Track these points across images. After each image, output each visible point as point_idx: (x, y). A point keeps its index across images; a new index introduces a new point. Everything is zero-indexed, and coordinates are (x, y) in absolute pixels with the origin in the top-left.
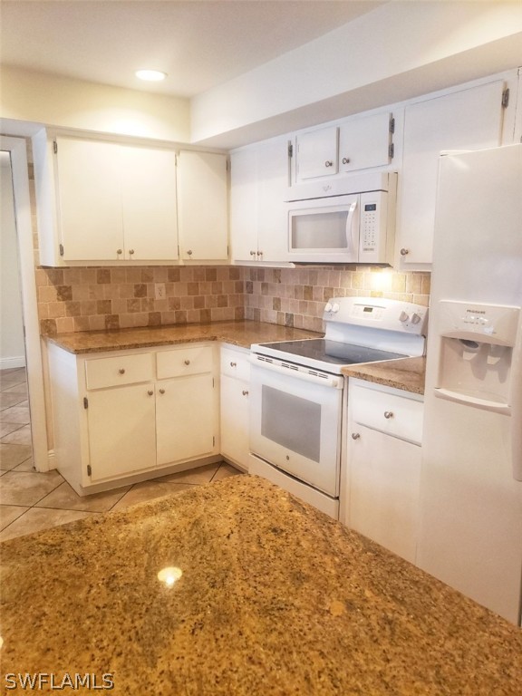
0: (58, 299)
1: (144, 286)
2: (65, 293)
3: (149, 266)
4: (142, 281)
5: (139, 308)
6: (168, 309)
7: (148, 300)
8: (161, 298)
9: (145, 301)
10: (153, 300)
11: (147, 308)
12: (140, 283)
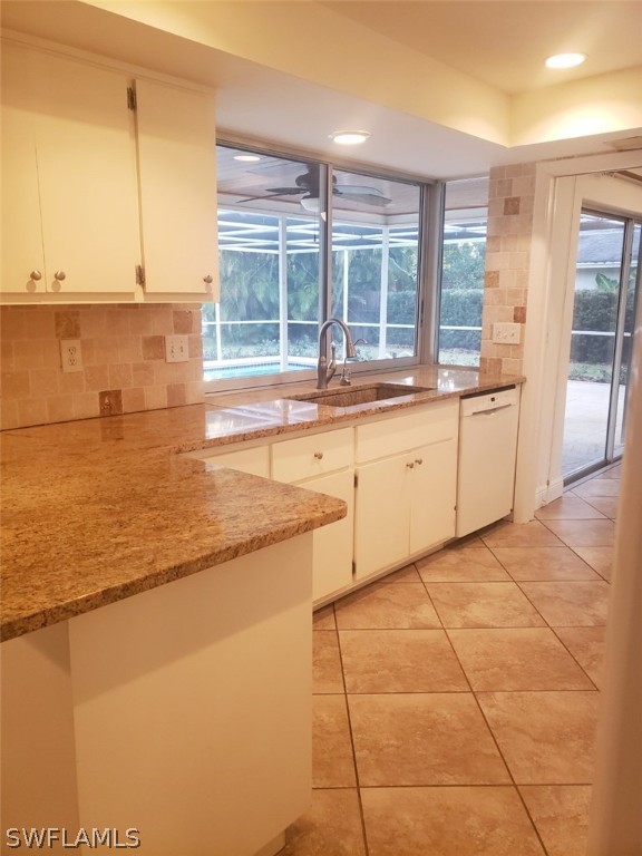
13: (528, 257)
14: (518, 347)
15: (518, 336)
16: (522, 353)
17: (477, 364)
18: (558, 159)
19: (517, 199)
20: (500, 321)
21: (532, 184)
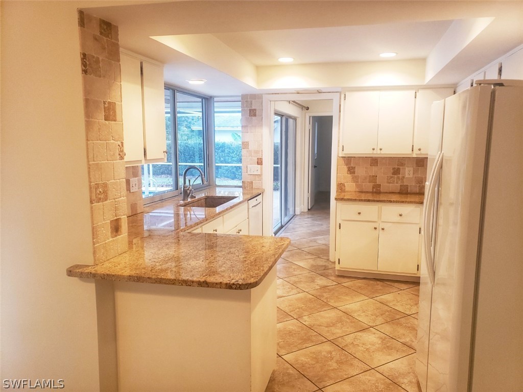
0: (348, 173)
1: (399, 169)
2: (351, 170)
3: (403, 157)
4: (398, 165)
5: (394, 181)
6: (414, 184)
7: (401, 177)
8: (409, 176)
9: (398, 178)
10: (404, 177)
11: (399, 182)
12: (397, 167)
13: (262, 135)
14: (260, 175)
15: (259, 171)
16: (262, 178)
17: (241, 184)
18: (272, 94)
19: (255, 110)
20: (251, 164)
21: (262, 103)
